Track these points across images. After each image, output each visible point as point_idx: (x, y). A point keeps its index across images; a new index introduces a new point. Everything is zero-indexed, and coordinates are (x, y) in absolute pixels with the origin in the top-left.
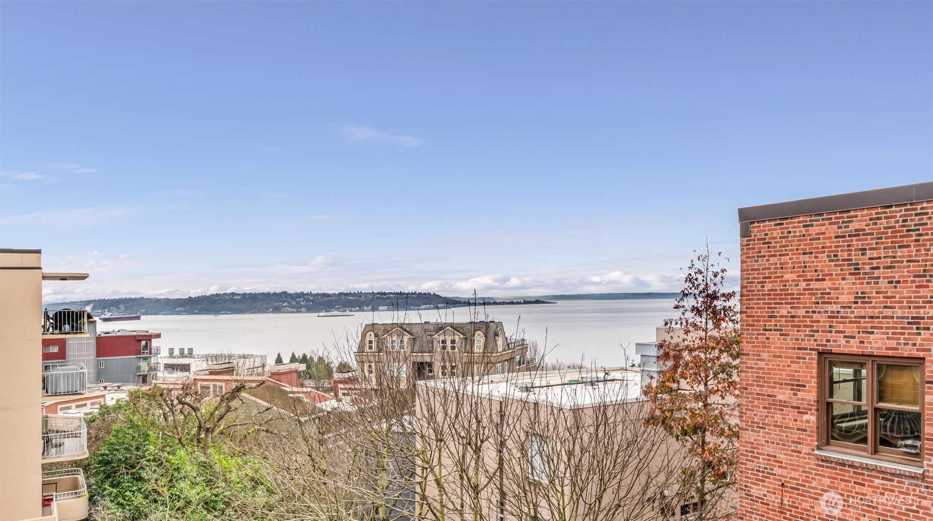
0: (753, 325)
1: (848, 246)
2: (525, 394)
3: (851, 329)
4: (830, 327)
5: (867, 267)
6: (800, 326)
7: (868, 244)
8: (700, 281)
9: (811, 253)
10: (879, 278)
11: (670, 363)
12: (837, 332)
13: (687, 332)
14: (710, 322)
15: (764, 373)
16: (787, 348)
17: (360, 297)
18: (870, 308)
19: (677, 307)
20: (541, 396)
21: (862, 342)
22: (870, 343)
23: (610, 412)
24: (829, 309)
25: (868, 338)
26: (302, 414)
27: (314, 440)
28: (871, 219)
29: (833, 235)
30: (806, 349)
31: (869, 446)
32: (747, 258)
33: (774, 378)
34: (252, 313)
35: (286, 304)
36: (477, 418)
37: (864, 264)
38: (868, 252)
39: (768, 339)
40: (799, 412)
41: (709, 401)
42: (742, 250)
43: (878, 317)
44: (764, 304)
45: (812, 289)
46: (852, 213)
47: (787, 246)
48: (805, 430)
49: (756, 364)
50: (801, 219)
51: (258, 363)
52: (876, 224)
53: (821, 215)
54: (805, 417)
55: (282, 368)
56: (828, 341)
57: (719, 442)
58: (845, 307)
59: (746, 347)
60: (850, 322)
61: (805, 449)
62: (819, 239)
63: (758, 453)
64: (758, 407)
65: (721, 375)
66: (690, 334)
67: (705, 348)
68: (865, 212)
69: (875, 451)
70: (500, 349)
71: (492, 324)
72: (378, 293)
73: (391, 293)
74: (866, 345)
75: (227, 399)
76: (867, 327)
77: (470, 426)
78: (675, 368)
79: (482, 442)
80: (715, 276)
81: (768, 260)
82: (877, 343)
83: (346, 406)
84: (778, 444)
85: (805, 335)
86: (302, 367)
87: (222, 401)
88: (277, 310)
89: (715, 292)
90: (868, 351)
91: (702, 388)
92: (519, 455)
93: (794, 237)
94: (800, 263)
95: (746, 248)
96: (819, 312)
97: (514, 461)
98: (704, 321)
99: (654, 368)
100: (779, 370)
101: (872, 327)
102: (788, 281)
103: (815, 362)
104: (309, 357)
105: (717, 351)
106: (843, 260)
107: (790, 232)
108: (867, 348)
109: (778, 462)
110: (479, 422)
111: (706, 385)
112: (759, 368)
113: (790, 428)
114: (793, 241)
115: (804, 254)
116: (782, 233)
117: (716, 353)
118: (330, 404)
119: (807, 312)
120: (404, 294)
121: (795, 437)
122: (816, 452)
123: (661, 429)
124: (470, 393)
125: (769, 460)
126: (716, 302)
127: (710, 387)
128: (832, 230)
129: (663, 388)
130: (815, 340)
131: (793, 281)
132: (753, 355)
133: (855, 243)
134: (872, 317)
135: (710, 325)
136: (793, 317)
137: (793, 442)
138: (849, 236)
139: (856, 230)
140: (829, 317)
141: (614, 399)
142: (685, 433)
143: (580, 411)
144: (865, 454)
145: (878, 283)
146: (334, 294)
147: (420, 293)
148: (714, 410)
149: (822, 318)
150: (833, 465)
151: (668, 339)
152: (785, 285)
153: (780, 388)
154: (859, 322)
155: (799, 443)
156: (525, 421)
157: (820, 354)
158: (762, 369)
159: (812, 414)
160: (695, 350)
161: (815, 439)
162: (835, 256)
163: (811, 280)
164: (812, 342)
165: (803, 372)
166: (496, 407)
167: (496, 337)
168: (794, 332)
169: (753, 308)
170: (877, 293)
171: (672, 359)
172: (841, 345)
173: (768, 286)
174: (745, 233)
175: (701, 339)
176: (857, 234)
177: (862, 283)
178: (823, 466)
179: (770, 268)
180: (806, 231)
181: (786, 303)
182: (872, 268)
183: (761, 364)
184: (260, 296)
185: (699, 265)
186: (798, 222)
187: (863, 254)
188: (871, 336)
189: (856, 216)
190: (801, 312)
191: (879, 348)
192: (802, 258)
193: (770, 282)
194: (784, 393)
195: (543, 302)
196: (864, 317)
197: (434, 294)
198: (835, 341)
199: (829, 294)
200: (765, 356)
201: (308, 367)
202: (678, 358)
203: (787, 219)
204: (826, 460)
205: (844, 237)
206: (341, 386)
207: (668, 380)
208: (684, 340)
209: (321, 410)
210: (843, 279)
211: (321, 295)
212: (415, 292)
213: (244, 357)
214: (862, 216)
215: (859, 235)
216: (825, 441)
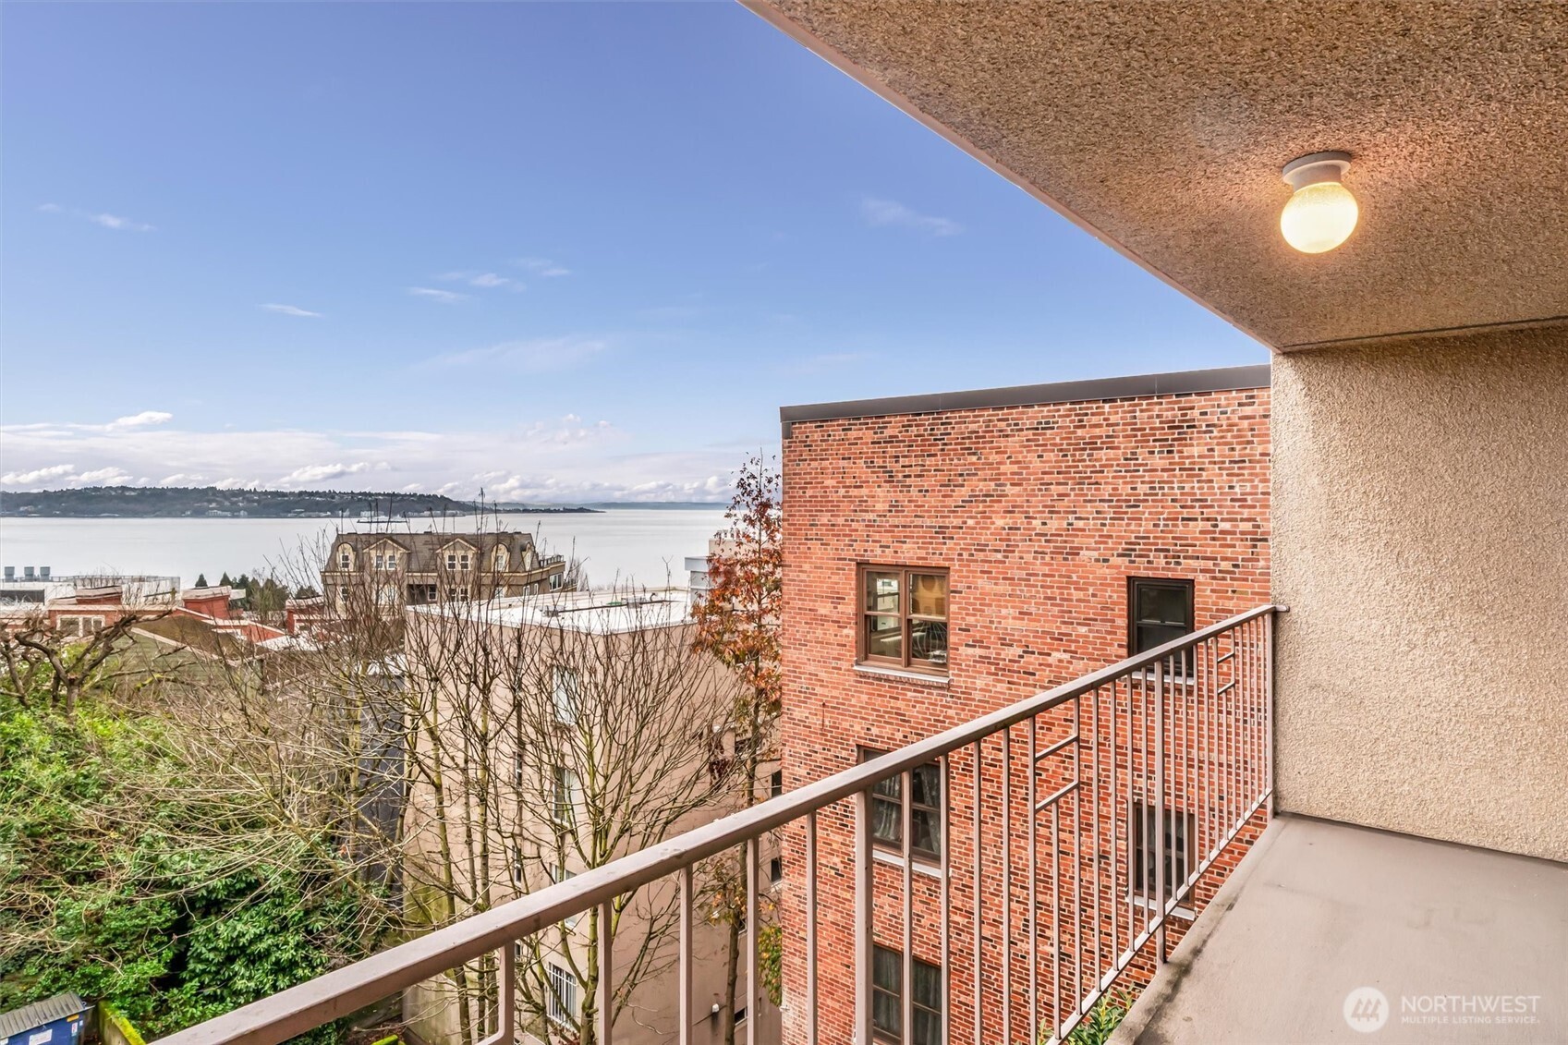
0: (795, 534)
1: (884, 452)
2: (546, 620)
3: (886, 539)
4: (868, 536)
5: (900, 475)
6: (839, 535)
7: (901, 452)
8: (753, 487)
9: (850, 458)
10: (910, 486)
11: (720, 580)
12: (873, 541)
13: (740, 544)
14: (763, 533)
15: (806, 586)
16: (828, 559)
17: (333, 498)
18: (903, 517)
19: (728, 516)
20: (567, 621)
21: (896, 552)
22: (903, 552)
23: (648, 637)
24: (867, 518)
25: (901, 547)
26: (232, 656)
27: (249, 689)
28: (903, 426)
29: (870, 441)
30: (845, 559)
31: (903, 659)
32: (789, 461)
33: (815, 591)
34: (157, 516)
35: (214, 505)
36: (484, 650)
37: (897, 471)
38: (901, 459)
39: (809, 548)
40: (839, 627)
41: (763, 622)
42: (784, 452)
43: (910, 527)
44: (806, 511)
45: (850, 497)
46: (886, 419)
47: (827, 450)
48: (845, 645)
49: (798, 576)
50: (840, 422)
51: (165, 587)
52: (907, 431)
53: (859, 419)
54: (845, 631)
55: (203, 593)
56: (866, 551)
57: (771, 667)
58: (880, 516)
59: (788, 558)
60: (886, 531)
61: (845, 665)
62: (857, 444)
63: (800, 673)
64: (800, 623)
65: (774, 593)
66: (743, 547)
67: (760, 563)
68: (898, 418)
69: (909, 664)
70: (528, 568)
71: (517, 536)
72: (360, 494)
73: (380, 494)
74: (899, 554)
75: (106, 636)
76: (900, 537)
77: (475, 660)
78: (725, 586)
79: (492, 678)
80: (769, 482)
81: (809, 465)
82: (910, 553)
83: (304, 643)
84: (819, 661)
85: (845, 545)
86: (238, 594)
87: (97, 639)
88: (199, 513)
89: (768, 500)
90: (901, 561)
91: (755, 607)
92: (536, 691)
93: (834, 440)
94: (839, 468)
95: (787, 450)
96: (857, 521)
97: (530, 698)
98: (757, 532)
99: (704, 586)
100: (821, 582)
101: (905, 537)
102: (828, 487)
103: (854, 573)
104: (250, 580)
105: (771, 565)
106: (879, 467)
107: (829, 436)
108: (900, 558)
109: (819, 680)
110: (487, 654)
111: (759, 603)
112: (802, 581)
113: (830, 644)
114: (832, 445)
115: (843, 459)
116: (823, 436)
117: (769, 568)
118: (278, 643)
119: (846, 520)
120: (398, 495)
121: (835, 653)
122: (856, 668)
123: (708, 655)
124: (475, 619)
125: (811, 679)
126: (769, 511)
127: (764, 606)
128: (869, 436)
129: (713, 608)
130: (854, 550)
131: (833, 487)
132: (795, 566)
133: (889, 449)
134: (904, 526)
135: (764, 538)
136: (833, 525)
137: (834, 658)
138: (885, 442)
139: (890, 437)
140: (867, 526)
141: (654, 622)
142: (738, 659)
143: (614, 637)
144: (899, 667)
145: (909, 491)
146: (292, 494)
147: (422, 496)
148: (767, 631)
149: (859, 526)
150: (871, 680)
151: (718, 552)
152: (825, 492)
153: (822, 602)
154: (893, 531)
155: (839, 659)
156: (546, 651)
157: (858, 564)
158: (805, 581)
159: (851, 628)
160: (748, 564)
161: (854, 654)
162: (872, 462)
163: (850, 487)
164: (851, 552)
165: (843, 584)
166: (508, 635)
167: (524, 553)
168: (834, 541)
169: (795, 516)
170: (909, 501)
171: (722, 575)
172: (878, 556)
173: (809, 492)
174: (787, 434)
175: (754, 552)
176: (891, 440)
177: (895, 492)
178: (861, 682)
179: (811, 473)
180: (845, 435)
181: (827, 511)
182: (905, 476)
183: (803, 576)
184: (169, 493)
185: (752, 469)
186: (838, 425)
187: (896, 462)
188: (904, 545)
189: (890, 422)
190: (841, 521)
191: (911, 558)
192: (843, 463)
193: (811, 488)
194: (825, 607)
195: (589, 511)
196: (898, 526)
197: (442, 497)
198: (872, 551)
199: (866, 501)
200: (806, 567)
201: (249, 593)
202: (729, 573)
203: (827, 421)
204: (864, 675)
205: (880, 443)
206: (296, 617)
207: (718, 599)
208: (736, 554)
209: (262, 650)
210: (879, 486)
211: (271, 493)
212: (415, 494)
213: (141, 580)
214: (895, 422)
215: (892, 442)
216: (863, 655)
